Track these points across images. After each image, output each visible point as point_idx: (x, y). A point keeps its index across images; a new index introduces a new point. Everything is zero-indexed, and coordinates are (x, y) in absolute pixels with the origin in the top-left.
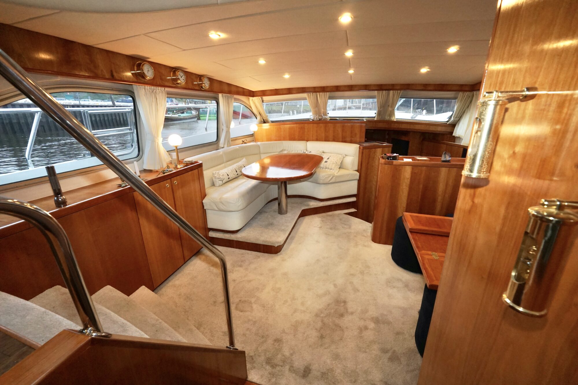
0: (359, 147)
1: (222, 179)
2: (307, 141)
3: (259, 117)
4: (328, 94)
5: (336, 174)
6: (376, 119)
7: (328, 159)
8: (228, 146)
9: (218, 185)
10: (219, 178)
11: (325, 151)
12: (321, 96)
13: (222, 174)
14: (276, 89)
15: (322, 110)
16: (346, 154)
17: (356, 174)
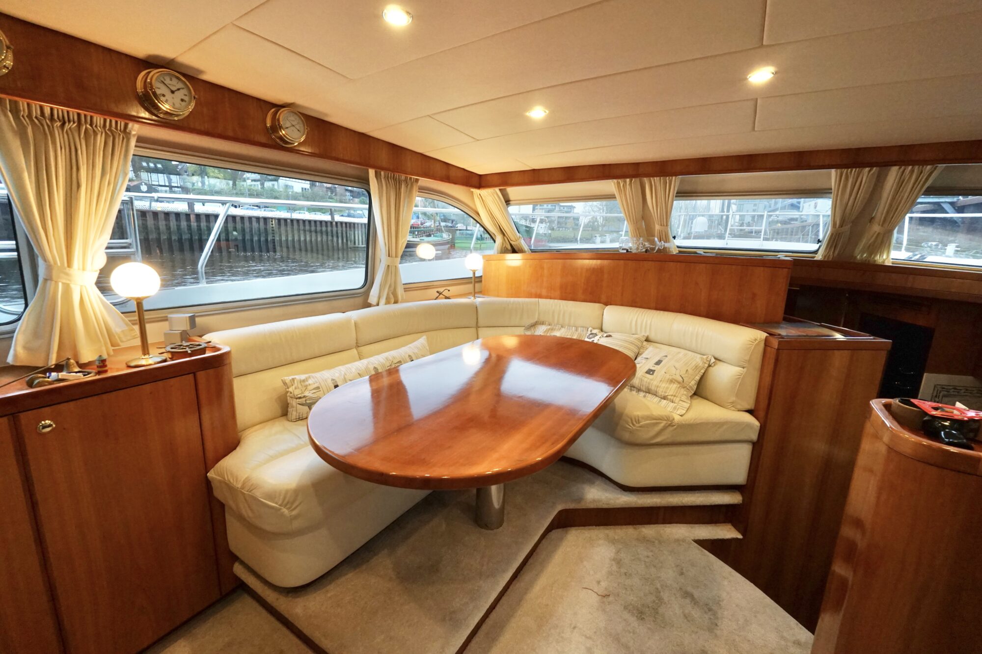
0: (766, 339)
1: (308, 402)
2: (606, 304)
3: (499, 239)
4: (675, 182)
5: (677, 418)
6: (819, 257)
7: (658, 363)
8: (388, 302)
9: (294, 417)
10: (300, 398)
11: (652, 337)
12: (654, 187)
13: (316, 385)
14: (534, 170)
15: (657, 227)
16: (716, 356)
17: (749, 426)
